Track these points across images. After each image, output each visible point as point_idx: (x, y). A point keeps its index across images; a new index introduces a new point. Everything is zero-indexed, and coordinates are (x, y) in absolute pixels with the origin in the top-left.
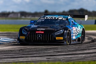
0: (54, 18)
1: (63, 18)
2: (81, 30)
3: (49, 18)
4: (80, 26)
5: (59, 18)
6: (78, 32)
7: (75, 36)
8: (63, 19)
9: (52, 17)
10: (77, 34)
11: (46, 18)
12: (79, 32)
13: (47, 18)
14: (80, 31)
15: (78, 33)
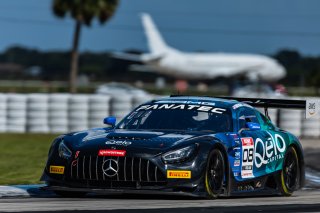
0: (183, 107)
1: (214, 107)
2: (282, 150)
3: (167, 107)
4: (277, 135)
5: (201, 105)
6: (269, 156)
7: (254, 168)
8: (214, 111)
9: (177, 104)
10: (264, 162)
11: (155, 107)
12: (274, 155)
13: (160, 105)
14: (279, 153)
15: (266, 158)
